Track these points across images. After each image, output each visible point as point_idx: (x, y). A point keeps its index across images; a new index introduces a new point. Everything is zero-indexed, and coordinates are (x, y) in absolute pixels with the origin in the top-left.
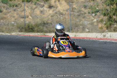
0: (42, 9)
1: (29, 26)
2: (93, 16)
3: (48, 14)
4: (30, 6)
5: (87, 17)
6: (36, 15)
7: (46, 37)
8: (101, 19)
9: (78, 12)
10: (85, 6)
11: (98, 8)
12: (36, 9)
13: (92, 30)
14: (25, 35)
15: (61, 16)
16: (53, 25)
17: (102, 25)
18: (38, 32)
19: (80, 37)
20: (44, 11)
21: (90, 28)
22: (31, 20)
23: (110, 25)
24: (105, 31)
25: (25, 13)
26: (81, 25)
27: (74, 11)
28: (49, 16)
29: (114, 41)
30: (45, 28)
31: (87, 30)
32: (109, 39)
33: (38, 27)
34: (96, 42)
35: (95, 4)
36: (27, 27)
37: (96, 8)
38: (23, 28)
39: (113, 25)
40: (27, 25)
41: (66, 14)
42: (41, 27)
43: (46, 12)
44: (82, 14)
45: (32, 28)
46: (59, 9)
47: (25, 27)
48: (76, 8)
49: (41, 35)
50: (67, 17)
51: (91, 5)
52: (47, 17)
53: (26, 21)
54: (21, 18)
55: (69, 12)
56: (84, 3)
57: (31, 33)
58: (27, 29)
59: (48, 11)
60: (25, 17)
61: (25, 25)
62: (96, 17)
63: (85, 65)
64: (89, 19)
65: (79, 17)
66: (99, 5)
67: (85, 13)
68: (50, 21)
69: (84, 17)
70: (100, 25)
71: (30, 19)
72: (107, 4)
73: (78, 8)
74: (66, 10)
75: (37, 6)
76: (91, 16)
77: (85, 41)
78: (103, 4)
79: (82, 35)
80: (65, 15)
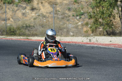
0: (24, 11)
1: (10, 29)
2: (78, 19)
3: (31, 17)
4: (11, 8)
5: (71, 20)
6: (18, 18)
7: (29, 41)
8: (86, 22)
9: (61, 15)
10: (70, 9)
11: (83, 10)
12: (18, 11)
13: (76, 34)
14: (7, 38)
15: (44, 18)
16: (36, 28)
17: (87, 28)
18: (20, 35)
19: (65, 41)
20: (26, 13)
21: (75, 32)
22: (13, 23)
23: (96, 28)
24: (90, 34)
25: (6, 15)
26: (65, 28)
27: (57, 14)
28: (31, 18)
29: (101, 46)
30: (27, 31)
31: (72, 34)
32: (96, 43)
33: (20, 30)
34: (82, 47)
35: (80, 6)
36: (9, 29)
37: (80, 11)
38: (4, 31)
39: (99, 28)
40: (8, 27)
41: (50, 17)
42: (24, 31)
43: (29, 14)
44: (67, 17)
45: (14, 31)
46: (42, 11)
47: (6, 30)
48: (60, 10)
49: (23, 39)
50: (50, 20)
51: (76, 7)
52: (30, 19)
53: (8, 24)
54: (2, 20)
55: (52, 14)
56: (68, 5)
57: (13, 37)
58: (9, 32)
59: (30, 14)
60: (7, 20)
61: (6, 28)
62: (81, 20)
63: (74, 71)
64: (74, 22)
65: (63, 20)
66: (83, 8)
67: (69, 16)
68: (33, 23)
69: (68, 20)
70: (85, 29)
71: (11, 21)
72: (92, 6)
73: (62, 11)
74: (49, 12)
75: (19, 8)
76: (75, 19)
77: (71, 45)
78: (88, 6)
79: (67, 39)
80: (48, 18)
